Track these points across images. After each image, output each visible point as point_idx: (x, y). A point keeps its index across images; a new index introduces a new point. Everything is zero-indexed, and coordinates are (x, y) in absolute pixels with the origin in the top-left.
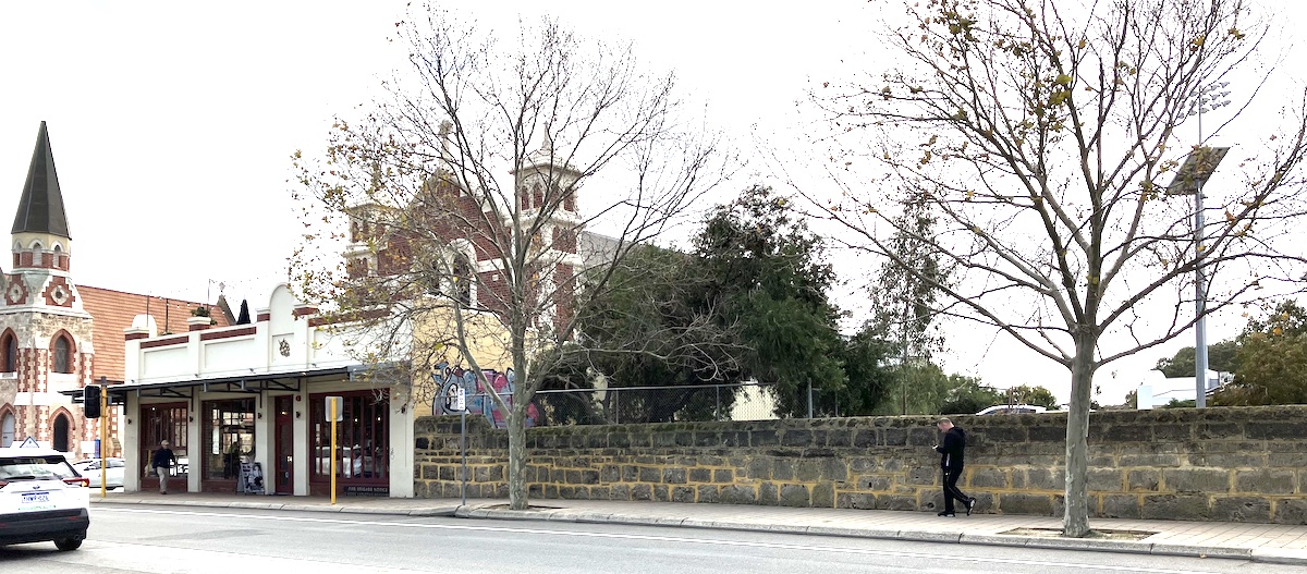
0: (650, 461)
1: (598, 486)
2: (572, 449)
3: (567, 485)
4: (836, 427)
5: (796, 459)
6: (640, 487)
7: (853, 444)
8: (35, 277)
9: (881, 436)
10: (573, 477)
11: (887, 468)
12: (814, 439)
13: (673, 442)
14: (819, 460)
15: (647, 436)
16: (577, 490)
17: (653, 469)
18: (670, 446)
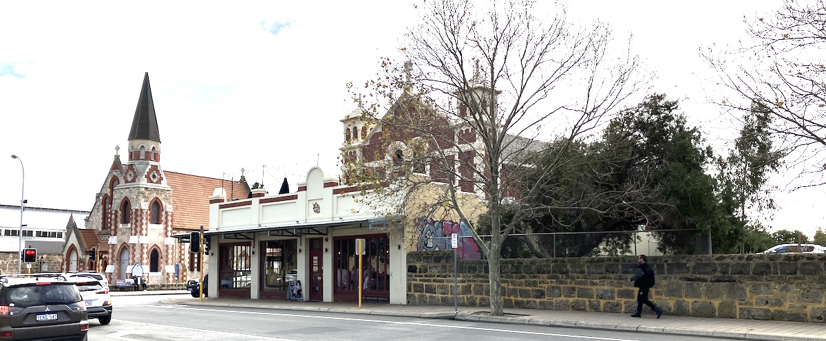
0: (585, 283)
1: (544, 300)
2: (523, 274)
3: (519, 299)
4: (736, 261)
5: (704, 284)
6: (577, 302)
7: (751, 273)
8: (141, 166)
9: (775, 268)
10: (524, 293)
11: (781, 290)
12: (719, 269)
13: (603, 270)
14: (723, 284)
15: (582, 266)
16: (528, 302)
17: (588, 289)
18: (601, 273)
